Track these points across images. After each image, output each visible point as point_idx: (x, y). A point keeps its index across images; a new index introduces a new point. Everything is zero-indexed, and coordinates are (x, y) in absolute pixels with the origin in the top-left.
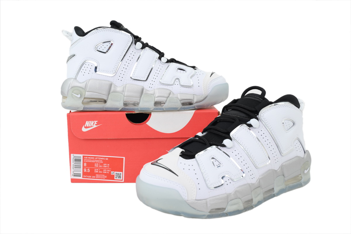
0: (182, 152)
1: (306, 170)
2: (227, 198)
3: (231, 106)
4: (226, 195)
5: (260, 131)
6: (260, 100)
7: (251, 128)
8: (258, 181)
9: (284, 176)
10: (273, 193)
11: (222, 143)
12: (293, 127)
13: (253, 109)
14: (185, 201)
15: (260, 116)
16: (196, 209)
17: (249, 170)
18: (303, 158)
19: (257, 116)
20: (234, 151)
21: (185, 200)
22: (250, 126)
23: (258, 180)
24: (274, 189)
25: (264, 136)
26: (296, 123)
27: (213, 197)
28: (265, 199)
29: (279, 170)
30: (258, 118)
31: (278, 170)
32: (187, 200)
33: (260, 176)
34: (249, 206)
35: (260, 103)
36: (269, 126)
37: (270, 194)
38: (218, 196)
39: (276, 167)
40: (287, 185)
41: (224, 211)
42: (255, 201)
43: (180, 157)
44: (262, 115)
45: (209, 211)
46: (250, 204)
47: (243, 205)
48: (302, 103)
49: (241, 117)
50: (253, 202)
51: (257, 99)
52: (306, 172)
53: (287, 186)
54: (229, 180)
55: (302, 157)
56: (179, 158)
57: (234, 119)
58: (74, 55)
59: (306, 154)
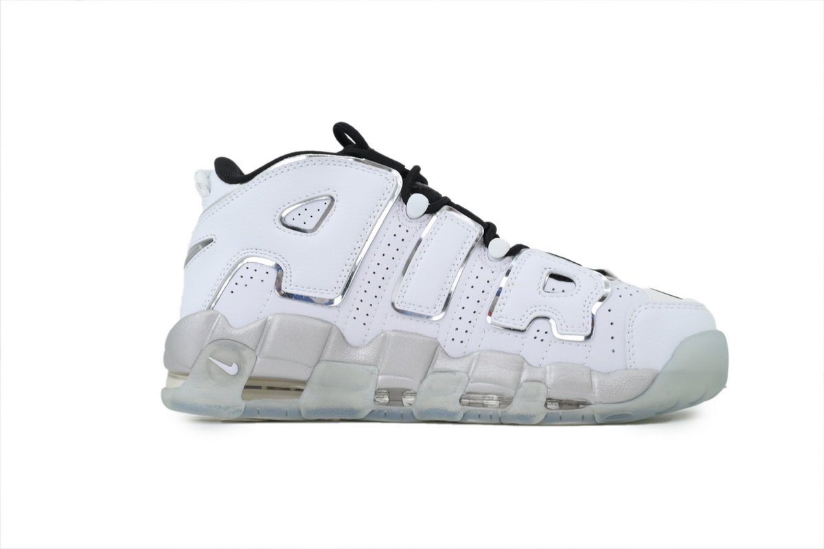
58: (210, 241)
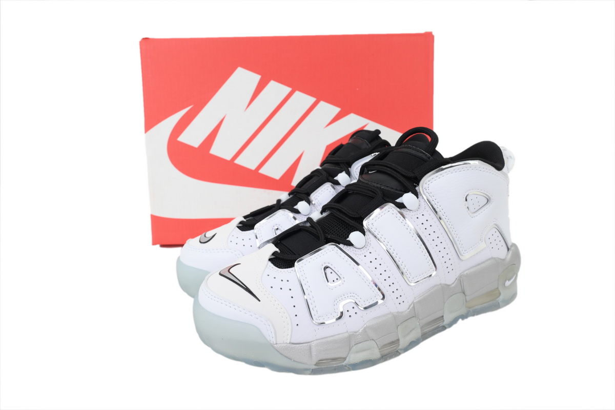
0: (274, 254)
1: (509, 280)
2: (350, 341)
3: (374, 165)
4: (346, 335)
5: (420, 216)
6: (426, 155)
7: (403, 211)
8: (411, 308)
9: (464, 293)
10: (441, 324)
11: (348, 239)
12: (487, 206)
13: (411, 175)
14: (272, 345)
15: (422, 187)
16: (291, 359)
17: (393, 288)
18: (504, 260)
19: (417, 188)
20: (367, 254)
21: (272, 342)
22: (401, 206)
23: (412, 306)
24: (444, 317)
25: (427, 225)
26: (492, 198)
27: (322, 339)
28: (425, 336)
29: (453, 285)
30: (418, 191)
31: (453, 283)
32: (275, 343)
33: (415, 298)
34: (391, 351)
35: (426, 161)
36: (439, 206)
37: (437, 326)
38: (332, 336)
39: (450, 279)
40: (470, 308)
41: (344, 362)
42: (403, 342)
43: (270, 264)
44: (425, 186)
45: (315, 363)
46: (395, 348)
47: (380, 352)
48: (511, 157)
49: (387, 189)
50: (399, 345)
51: (421, 155)
52: (508, 283)
53: (471, 310)
54: (353, 308)
55: (503, 257)
56: (268, 264)
57: (374, 193)
59: (510, 252)
